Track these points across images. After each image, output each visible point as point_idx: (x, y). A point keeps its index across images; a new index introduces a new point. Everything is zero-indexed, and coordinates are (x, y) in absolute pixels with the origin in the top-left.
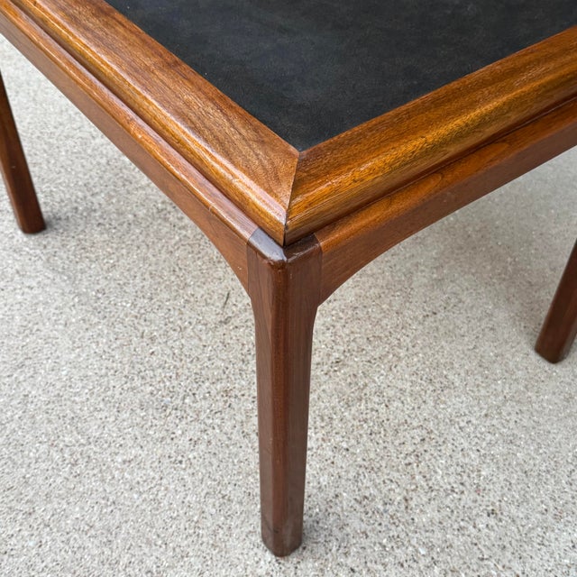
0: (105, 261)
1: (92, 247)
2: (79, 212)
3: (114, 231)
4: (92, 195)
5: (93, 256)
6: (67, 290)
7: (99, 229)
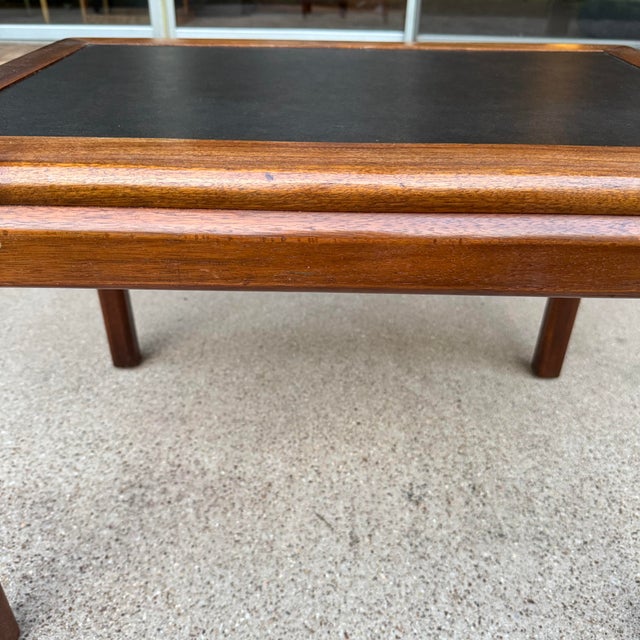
0: (150, 598)
1: (110, 599)
2: (35, 578)
3: (110, 561)
4: (24, 547)
5: (127, 607)
7: (89, 574)
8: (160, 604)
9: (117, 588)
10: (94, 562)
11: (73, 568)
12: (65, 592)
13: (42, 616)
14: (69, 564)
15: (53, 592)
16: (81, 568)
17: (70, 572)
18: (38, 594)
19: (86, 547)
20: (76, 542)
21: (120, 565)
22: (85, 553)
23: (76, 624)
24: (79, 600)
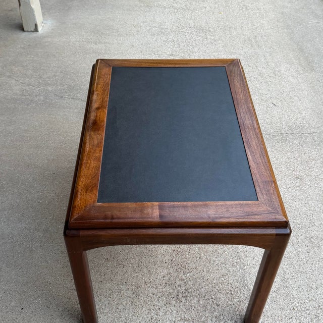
8: (227, 277)
9: (223, 292)
10: (215, 303)
11: (218, 309)
12: (227, 309)
13: (238, 313)
14: (217, 311)
15: (228, 312)
16: (218, 306)
17: (220, 309)
18: (230, 317)
19: (209, 307)
20: (207, 312)
21: (215, 293)
22: (211, 307)
23: (238, 301)
24: (230, 303)
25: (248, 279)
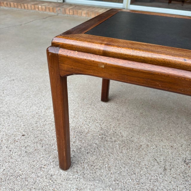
0: (104, 167)
1: (94, 163)
2: (76, 152)
3: (95, 153)
4: (74, 143)
5: (98, 167)
6: (103, 186)
7: (89, 155)
8: (107, 170)
9: (96, 161)
10: (91, 152)
11: (85, 152)
12: (83, 158)
13: (76, 162)
14: (84, 151)
15: (80, 157)
16: (87, 153)
17: (84, 153)
18: (76, 156)
19: (89, 147)
20: (87, 145)
21: (97, 155)
22: (89, 149)
23: (85, 167)
24: (86, 161)
25: (100, 185)
